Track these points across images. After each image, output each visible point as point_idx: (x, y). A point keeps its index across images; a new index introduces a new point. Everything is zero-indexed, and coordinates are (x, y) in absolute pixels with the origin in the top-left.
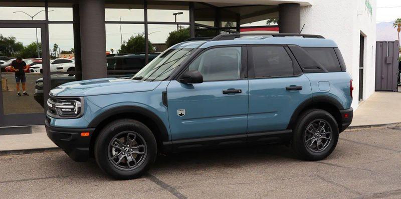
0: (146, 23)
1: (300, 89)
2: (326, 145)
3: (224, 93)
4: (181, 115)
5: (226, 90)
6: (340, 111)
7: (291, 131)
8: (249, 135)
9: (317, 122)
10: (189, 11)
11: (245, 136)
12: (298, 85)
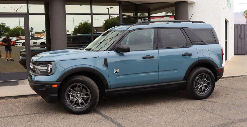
0: (91, 14)
1: (191, 55)
2: (208, 90)
3: (144, 58)
4: (116, 72)
5: (144, 56)
6: (216, 68)
7: (186, 81)
8: (160, 84)
9: (202, 75)
10: (118, 7)
11: (157, 85)
12: (189, 52)
